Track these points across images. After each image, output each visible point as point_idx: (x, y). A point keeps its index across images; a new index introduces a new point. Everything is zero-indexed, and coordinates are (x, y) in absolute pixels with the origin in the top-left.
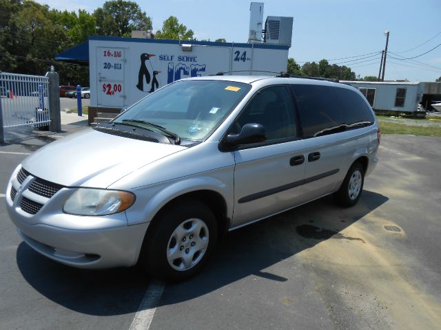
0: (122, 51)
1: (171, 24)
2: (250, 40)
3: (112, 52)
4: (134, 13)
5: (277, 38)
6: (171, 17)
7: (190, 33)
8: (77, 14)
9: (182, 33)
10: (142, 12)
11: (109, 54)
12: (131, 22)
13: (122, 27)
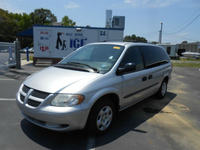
0: (49, 31)
1: (66, 19)
2: (106, 26)
3: (44, 32)
4: (48, 14)
5: (118, 26)
6: (66, 16)
7: (74, 23)
8: (22, 15)
9: (71, 23)
10: (53, 14)
11: (43, 33)
12: (47, 18)
13: (43, 21)
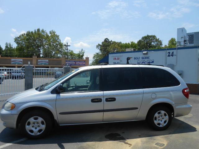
0: (120, 57)
1: (172, 41)
3: (116, 58)
4: (154, 39)
5: (193, 43)
6: (172, 38)
8: (130, 43)
10: (157, 38)
11: (115, 59)
12: (152, 43)
13: (149, 46)
